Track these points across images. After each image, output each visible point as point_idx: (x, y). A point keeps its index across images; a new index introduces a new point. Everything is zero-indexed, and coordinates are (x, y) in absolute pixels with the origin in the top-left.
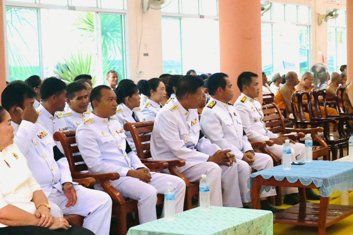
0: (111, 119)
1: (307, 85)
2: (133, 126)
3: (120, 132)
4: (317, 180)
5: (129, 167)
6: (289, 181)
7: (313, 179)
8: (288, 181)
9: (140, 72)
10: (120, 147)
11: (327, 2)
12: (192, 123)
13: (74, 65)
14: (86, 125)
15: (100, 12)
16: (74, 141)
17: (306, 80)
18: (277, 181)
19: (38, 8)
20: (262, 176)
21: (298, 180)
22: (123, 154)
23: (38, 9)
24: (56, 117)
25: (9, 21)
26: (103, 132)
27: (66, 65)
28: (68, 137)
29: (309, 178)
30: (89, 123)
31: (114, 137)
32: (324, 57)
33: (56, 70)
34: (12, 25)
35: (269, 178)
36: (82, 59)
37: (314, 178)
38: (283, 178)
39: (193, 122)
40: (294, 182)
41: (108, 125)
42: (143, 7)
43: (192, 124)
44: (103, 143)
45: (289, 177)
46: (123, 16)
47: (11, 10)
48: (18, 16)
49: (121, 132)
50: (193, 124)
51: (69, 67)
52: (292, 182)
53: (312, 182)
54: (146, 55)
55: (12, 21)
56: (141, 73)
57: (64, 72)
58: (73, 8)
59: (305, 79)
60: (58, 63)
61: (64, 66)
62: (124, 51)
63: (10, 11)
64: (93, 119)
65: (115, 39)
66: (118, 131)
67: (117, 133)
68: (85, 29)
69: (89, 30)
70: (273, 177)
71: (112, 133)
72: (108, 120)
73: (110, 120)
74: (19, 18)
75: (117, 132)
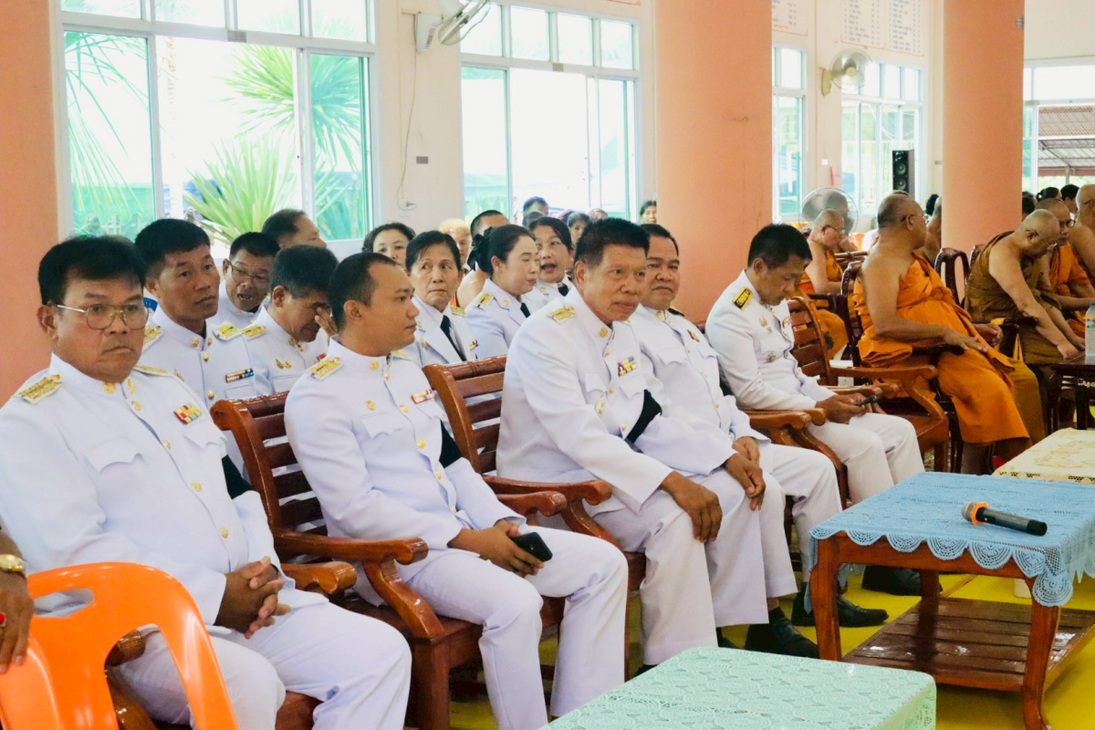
0: (395, 358)
1: (829, 244)
2: (446, 372)
3: (422, 399)
4: (1027, 552)
5: (449, 510)
6: (935, 554)
7: (1013, 550)
8: (931, 553)
9: (408, 204)
10: (422, 446)
11: (842, 41)
12: (621, 368)
13: (232, 185)
14: (318, 380)
15: (309, 48)
16: (279, 429)
17: (826, 231)
18: (896, 552)
19: (148, 33)
20: (849, 535)
21: (966, 551)
22: (431, 470)
23: (148, 37)
24: (215, 341)
25: (71, 71)
26: (369, 402)
27: (213, 182)
28: (257, 419)
29: (1001, 546)
30: (327, 374)
31: (406, 417)
32: (834, 173)
33: (188, 194)
34: (81, 82)
35: (870, 543)
36: (253, 168)
37: (1018, 549)
38: (918, 545)
39: (625, 366)
40: (954, 557)
41: (387, 378)
42: (415, 40)
43: (620, 370)
44: (372, 435)
45: (936, 542)
46: (365, 60)
47: (78, 44)
48: (94, 59)
49: (426, 400)
50: (622, 372)
51: (222, 189)
52: (944, 558)
53: (1012, 558)
54: (423, 160)
55: (79, 71)
56: (410, 207)
57: (207, 199)
58: (240, 37)
59: (824, 229)
60: (193, 178)
61: (207, 187)
62: (368, 149)
63: (74, 46)
64: (338, 359)
65: (333, 121)
66: (416, 396)
67: (415, 403)
68: (260, 96)
69: (269, 98)
70: (883, 540)
71: (398, 404)
72: (385, 361)
73: (392, 362)
74: (99, 63)
75: (412, 398)
